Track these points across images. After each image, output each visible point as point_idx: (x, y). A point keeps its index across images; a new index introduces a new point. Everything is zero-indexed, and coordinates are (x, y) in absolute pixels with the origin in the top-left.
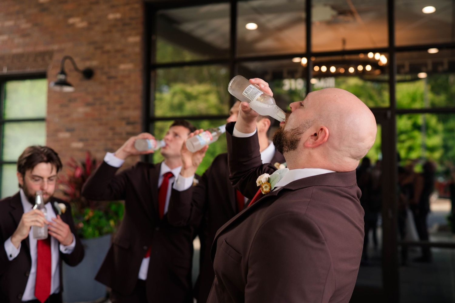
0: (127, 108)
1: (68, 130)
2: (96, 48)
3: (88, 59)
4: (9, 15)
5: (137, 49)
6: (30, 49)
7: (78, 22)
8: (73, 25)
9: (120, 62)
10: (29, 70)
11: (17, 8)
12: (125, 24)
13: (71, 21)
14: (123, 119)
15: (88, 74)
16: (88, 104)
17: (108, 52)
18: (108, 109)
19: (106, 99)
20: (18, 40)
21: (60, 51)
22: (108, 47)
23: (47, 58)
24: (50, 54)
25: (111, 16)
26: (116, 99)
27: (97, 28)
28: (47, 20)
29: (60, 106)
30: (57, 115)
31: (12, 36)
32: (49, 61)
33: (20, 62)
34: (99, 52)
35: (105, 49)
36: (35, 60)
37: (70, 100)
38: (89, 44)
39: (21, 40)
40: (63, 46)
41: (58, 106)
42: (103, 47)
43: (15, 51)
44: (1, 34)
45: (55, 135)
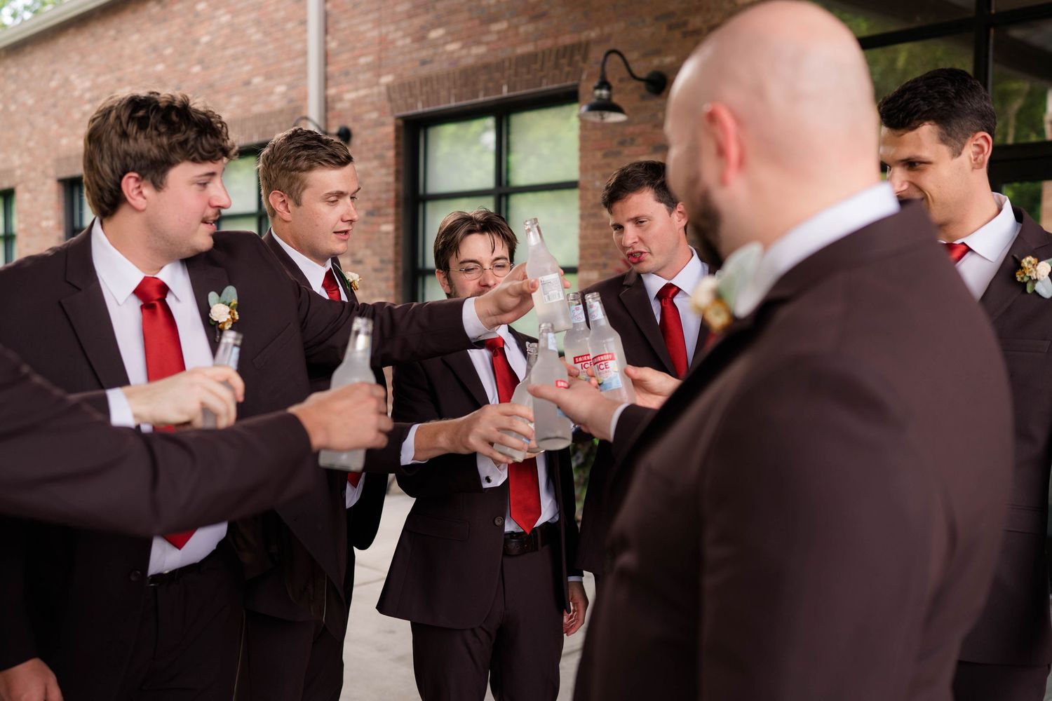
2: (671, 28)
3: (657, 52)
6: (548, 43)
10: (547, 86)
15: (657, 84)
16: (656, 149)
20: (526, 28)
21: (601, 40)
22: (696, 21)
23: (577, 58)
24: (583, 49)
29: (605, 156)
30: (598, 174)
31: (515, 21)
32: (581, 65)
33: (528, 73)
34: (677, 34)
35: (690, 27)
36: (557, 66)
37: (622, 143)
38: (657, 19)
39: (530, 28)
40: (607, 30)
41: (599, 154)
42: (685, 24)
43: (520, 50)
44: (494, 19)
45: (594, 215)
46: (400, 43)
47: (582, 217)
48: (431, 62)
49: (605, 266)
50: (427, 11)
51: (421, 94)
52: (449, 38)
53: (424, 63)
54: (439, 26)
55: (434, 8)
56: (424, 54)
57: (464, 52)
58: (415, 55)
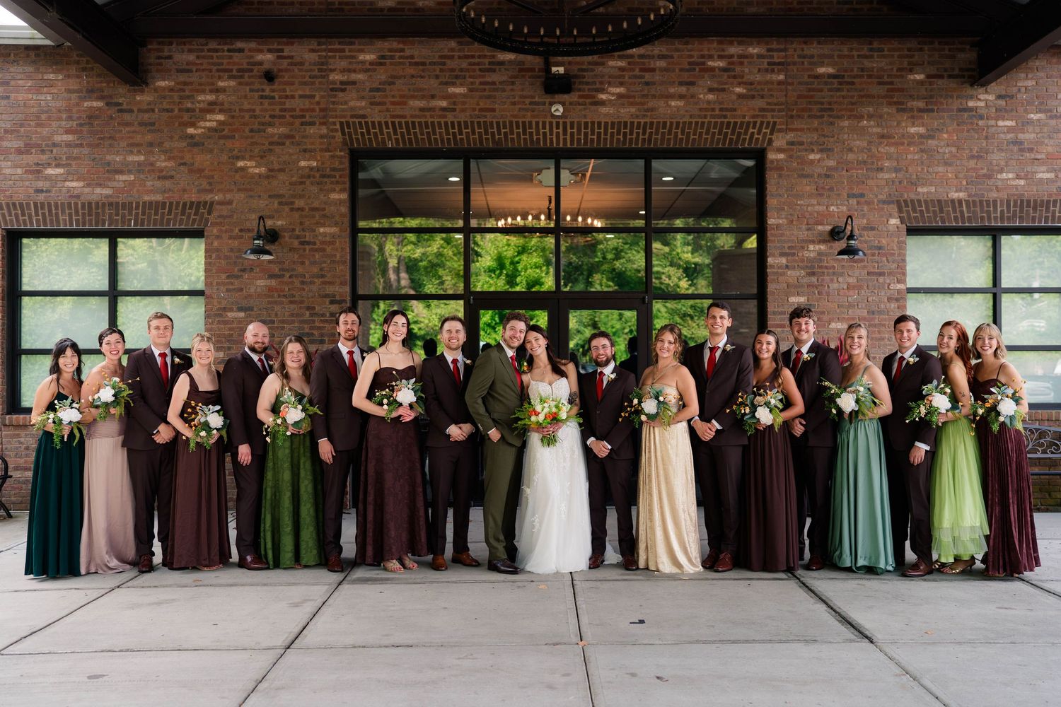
0: (330, 283)
1: (240, 309)
2: (280, 203)
3: (271, 217)
4: (134, 147)
5: (345, 209)
6: (175, 197)
7: (253, 167)
8: (243, 169)
9: (319, 224)
11: (149, 137)
12: (323, 176)
13: (240, 164)
14: (326, 296)
15: (272, 236)
16: (271, 277)
17: (301, 209)
18: (303, 283)
19: (300, 269)
20: (153, 183)
22: (300, 203)
23: (203, 210)
24: (210, 206)
25: (303, 164)
26: (315, 270)
27: (281, 176)
28: (202, 159)
29: (228, 277)
30: (223, 289)
31: (142, 176)
32: (206, 216)
33: (156, 214)
34: (287, 208)
35: (296, 206)
36: (183, 213)
37: (244, 270)
38: (270, 196)
39: (158, 184)
40: (228, 197)
41: (224, 276)
42: (292, 203)
43: (146, 198)
44: (121, 172)
45: (221, 315)
46: (7, 171)
47: (207, 316)
48: (49, 191)
49: (229, 348)
50: (43, 152)
51: (37, 214)
52: (70, 178)
53: (39, 191)
54: (57, 166)
55: (52, 151)
56: (40, 184)
57: (87, 190)
58: (27, 183)
